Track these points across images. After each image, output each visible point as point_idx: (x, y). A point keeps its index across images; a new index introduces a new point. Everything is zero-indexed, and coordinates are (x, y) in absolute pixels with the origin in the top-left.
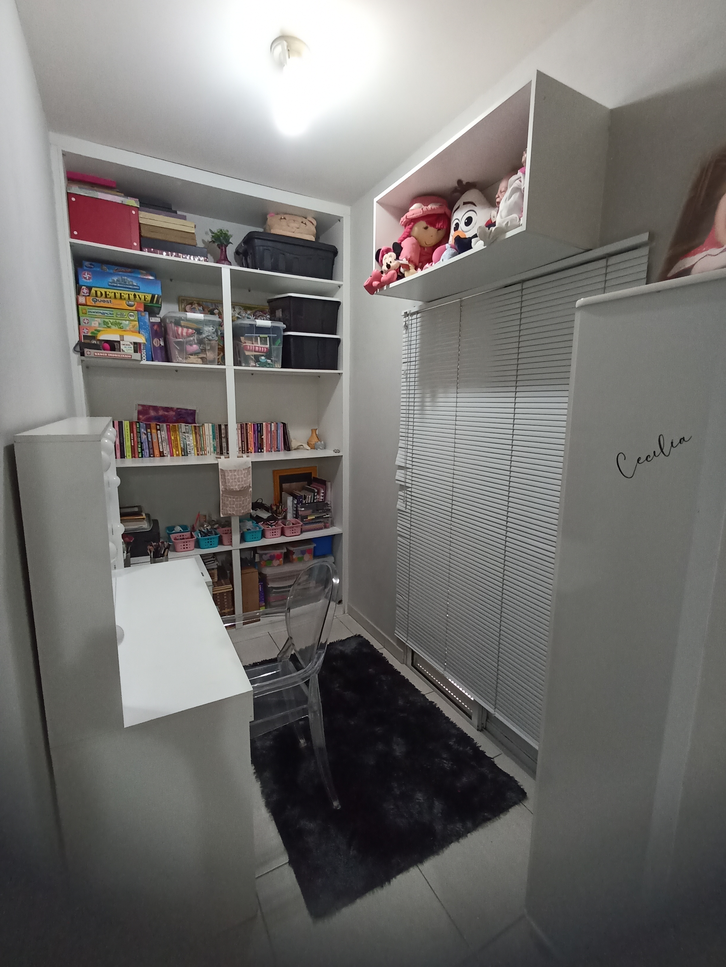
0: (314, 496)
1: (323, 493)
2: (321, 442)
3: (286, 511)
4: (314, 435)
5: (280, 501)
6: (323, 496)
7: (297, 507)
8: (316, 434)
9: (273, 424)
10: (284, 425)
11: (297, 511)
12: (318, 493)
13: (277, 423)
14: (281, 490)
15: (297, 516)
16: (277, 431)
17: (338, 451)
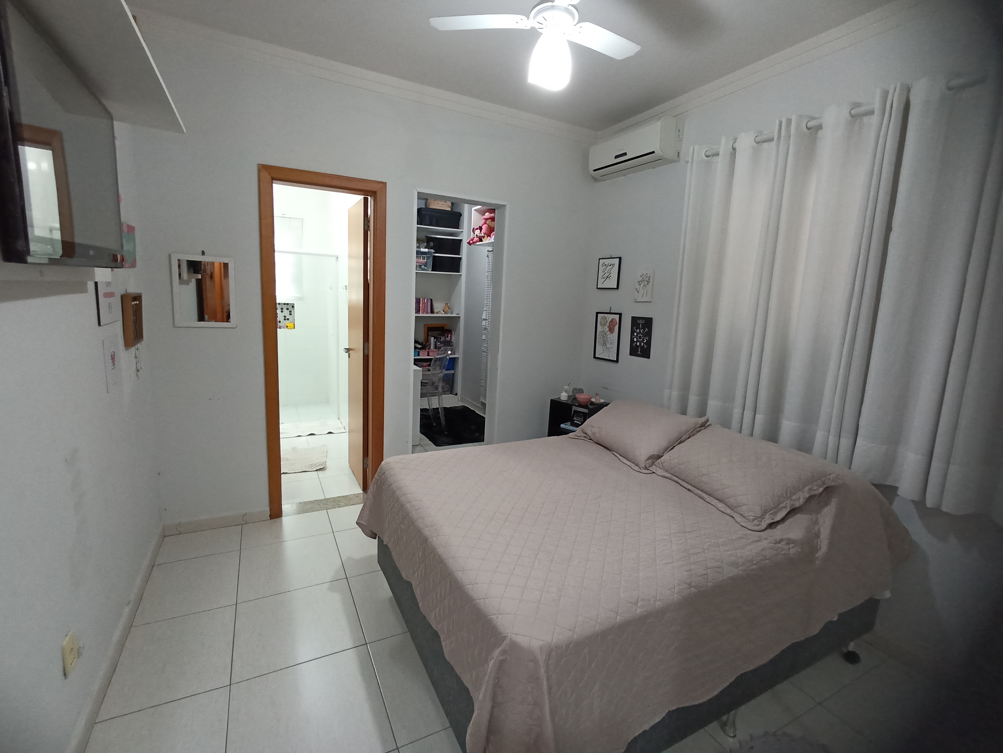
0: (445, 338)
1: (450, 337)
2: (450, 310)
3: (430, 345)
4: (447, 306)
5: (427, 340)
6: (450, 338)
7: (436, 343)
8: (448, 306)
9: (425, 299)
10: (431, 300)
11: (436, 345)
12: (447, 337)
13: (428, 299)
14: (428, 335)
15: (436, 347)
16: (427, 303)
17: (458, 314)
